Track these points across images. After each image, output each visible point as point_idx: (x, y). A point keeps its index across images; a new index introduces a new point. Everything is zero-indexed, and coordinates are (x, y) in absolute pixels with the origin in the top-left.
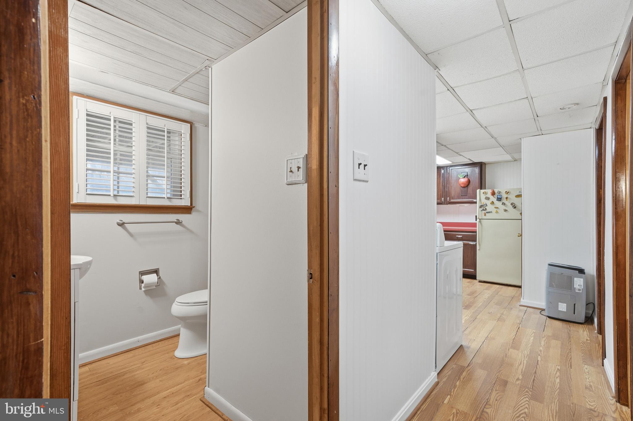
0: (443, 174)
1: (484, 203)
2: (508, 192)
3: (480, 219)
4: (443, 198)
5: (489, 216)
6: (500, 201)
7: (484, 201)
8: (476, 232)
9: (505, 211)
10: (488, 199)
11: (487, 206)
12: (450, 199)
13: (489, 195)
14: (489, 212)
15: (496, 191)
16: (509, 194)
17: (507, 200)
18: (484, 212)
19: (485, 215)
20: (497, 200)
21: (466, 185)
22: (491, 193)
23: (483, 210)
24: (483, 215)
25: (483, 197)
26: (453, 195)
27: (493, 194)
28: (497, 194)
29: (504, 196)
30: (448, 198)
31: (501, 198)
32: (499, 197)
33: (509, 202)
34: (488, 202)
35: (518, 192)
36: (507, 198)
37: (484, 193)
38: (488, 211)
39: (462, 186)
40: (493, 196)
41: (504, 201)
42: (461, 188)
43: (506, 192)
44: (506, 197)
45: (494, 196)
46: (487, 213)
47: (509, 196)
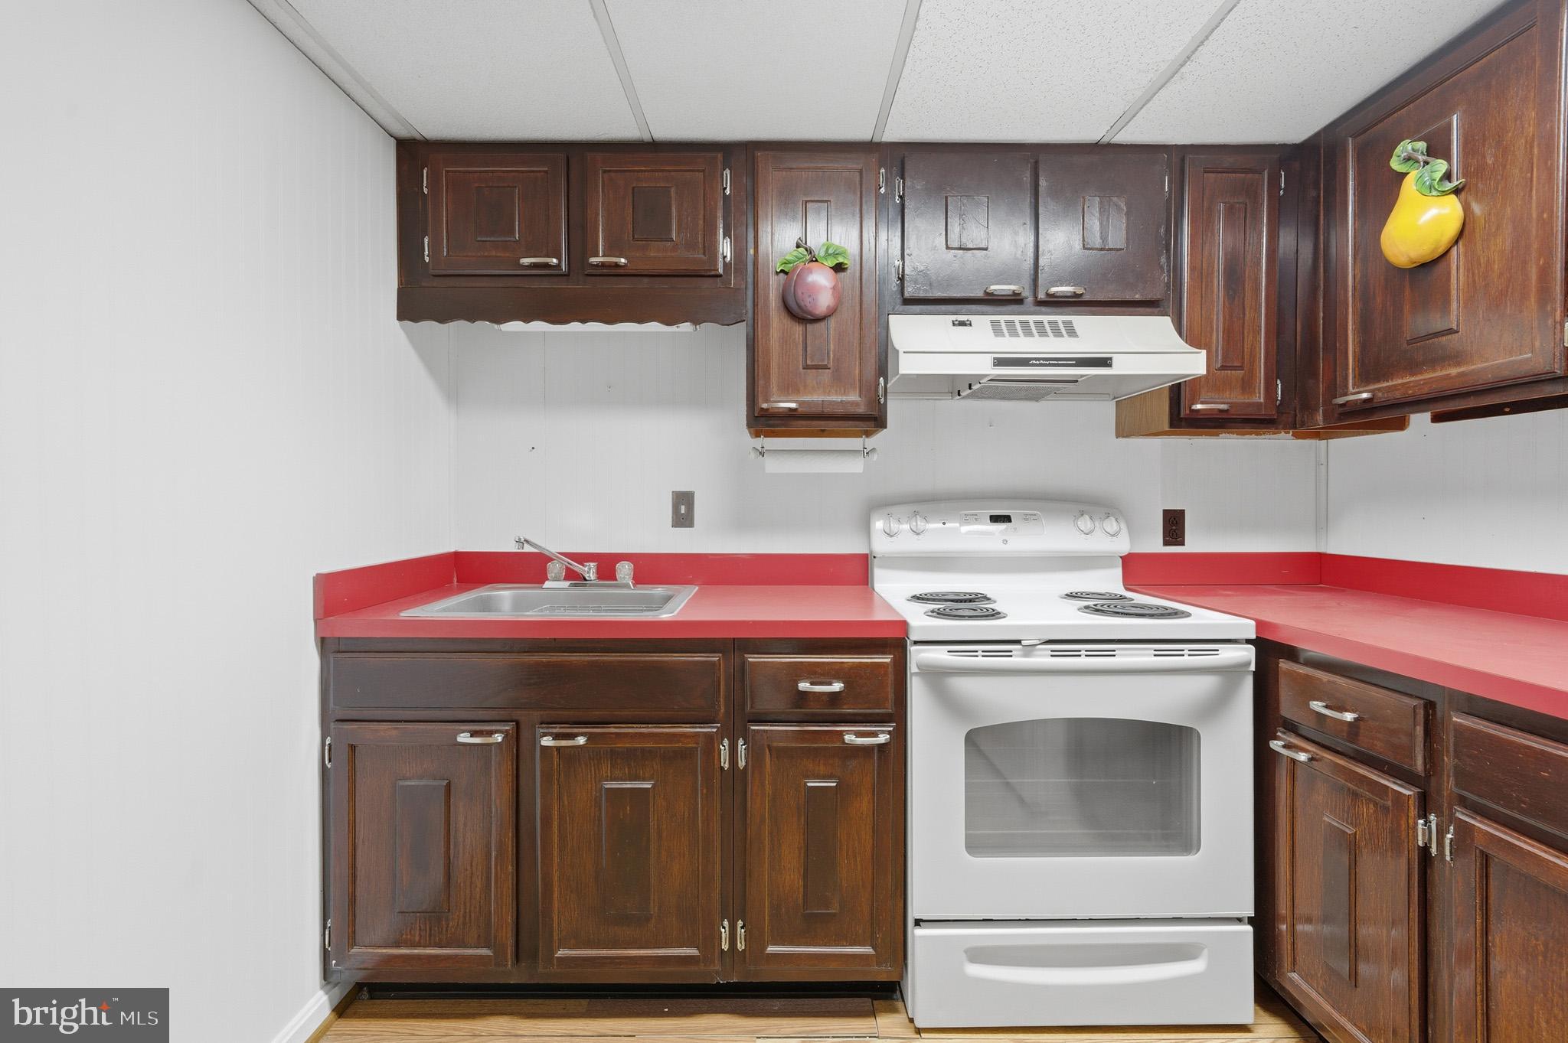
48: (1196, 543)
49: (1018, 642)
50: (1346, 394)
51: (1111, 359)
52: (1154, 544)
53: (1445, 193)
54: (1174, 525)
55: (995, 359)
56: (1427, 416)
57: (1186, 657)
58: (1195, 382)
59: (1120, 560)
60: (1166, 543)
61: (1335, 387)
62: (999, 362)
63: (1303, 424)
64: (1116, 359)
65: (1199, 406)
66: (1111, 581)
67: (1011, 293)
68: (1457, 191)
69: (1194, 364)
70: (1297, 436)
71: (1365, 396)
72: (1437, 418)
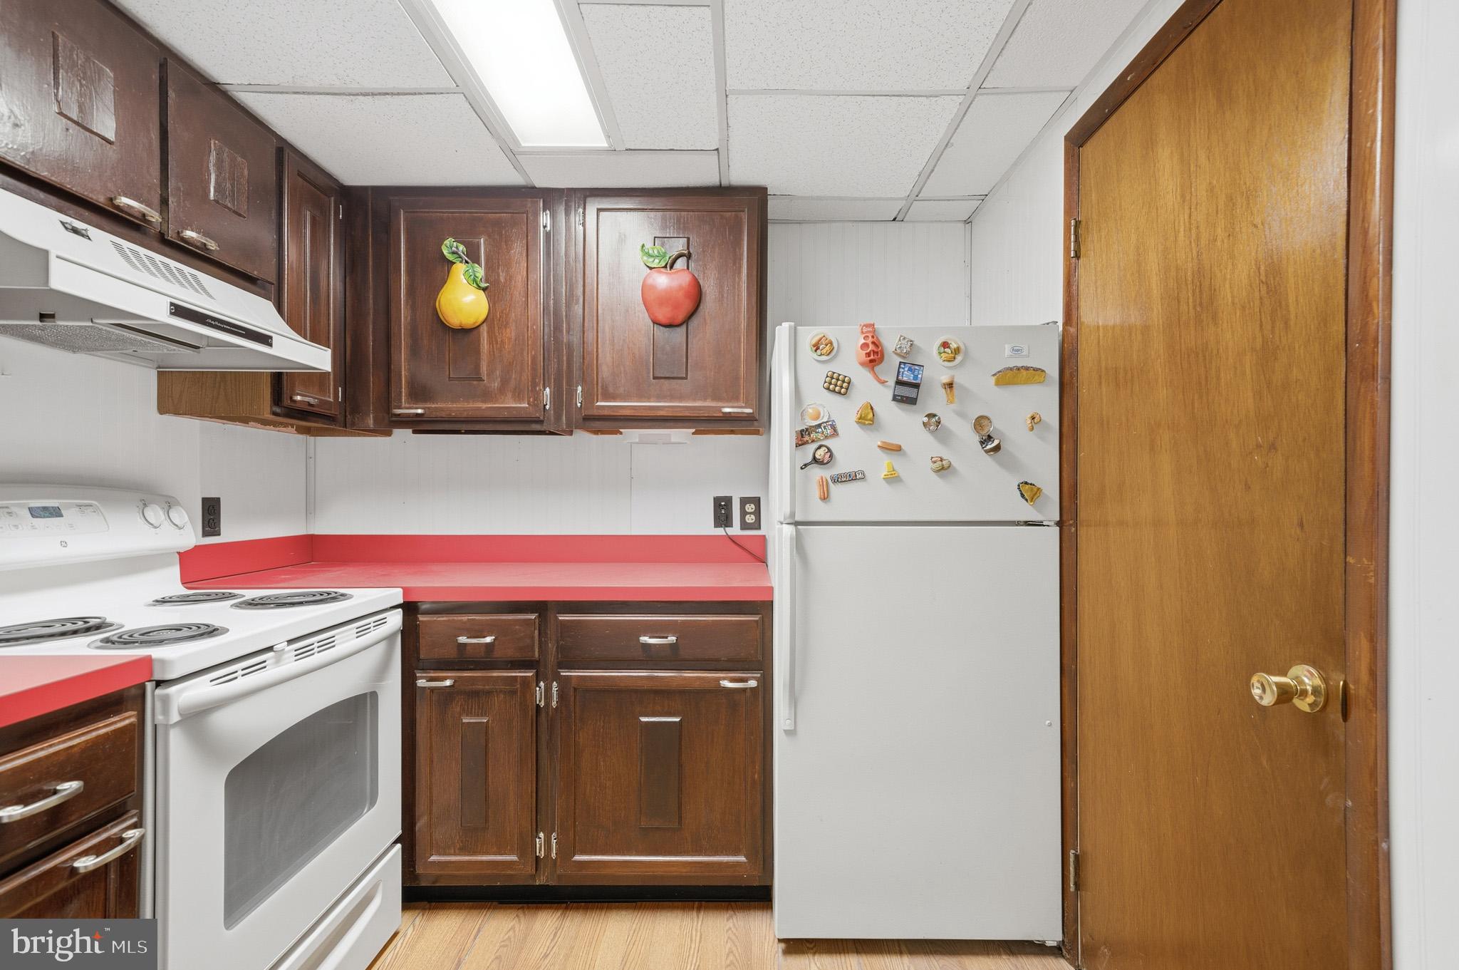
0: (547, 235)
1: (817, 418)
2: (957, 351)
3: (797, 524)
4: (548, 390)
5: (846, 501)
6: (912, 401)
7: (824, 405)
8: (763, 608)
9: (943, 469)
10: (839, 386)
11: (835, 433)
12: (589, 397)
13: (850, 363)
14: (852, 478)
15: (889, 339)
16: (959, 358)
17: (950, 401)
18: (817, 473)
19: (825, 497)
20: (895, 398)
21: (681, 317)
22: (864, 346)
23: (815, 460)
24: (816, 492)
25: (815, 372)
26: (605, 372)
27: (874, 357)
28: (892, 361)
29: (935, 371)
30: (580, 388)
31: (917, 386)
32: (907, 376)
33: (961, 415)
34: (843, 412)
35: (1007, 352)
36: (950, 385)
37: (816, 347)
38: (843, 465)
39: (663, 315)
40: (873, 369)
41: (935, 401)
42: (660, 332)
43: (945, 345)
44: (945, 379)
45: (877, 369)
46: (837, 480)
47: (961, 378)
48: (231, 532)
49: (270, 649)
50: (400, 408)
51: (271, 338)
52: (190, 536)
53: (479, 287)
54: (211, 512)
55: (172, 304)
56: (411, 430)
57: (373, 633)
58: (313, 378)
59: (177, 557)
60: (205, 534)
61: (387, 402)
62: (179, 311)
63: (353, 424)
64: (276, 339)
65: (299, 398)
66: (170, 581)
67: (140, 216)
68: (484, 289)
69: (320, 358)
70: (301, 430)
71: (420, 411)
72: (415, 432)
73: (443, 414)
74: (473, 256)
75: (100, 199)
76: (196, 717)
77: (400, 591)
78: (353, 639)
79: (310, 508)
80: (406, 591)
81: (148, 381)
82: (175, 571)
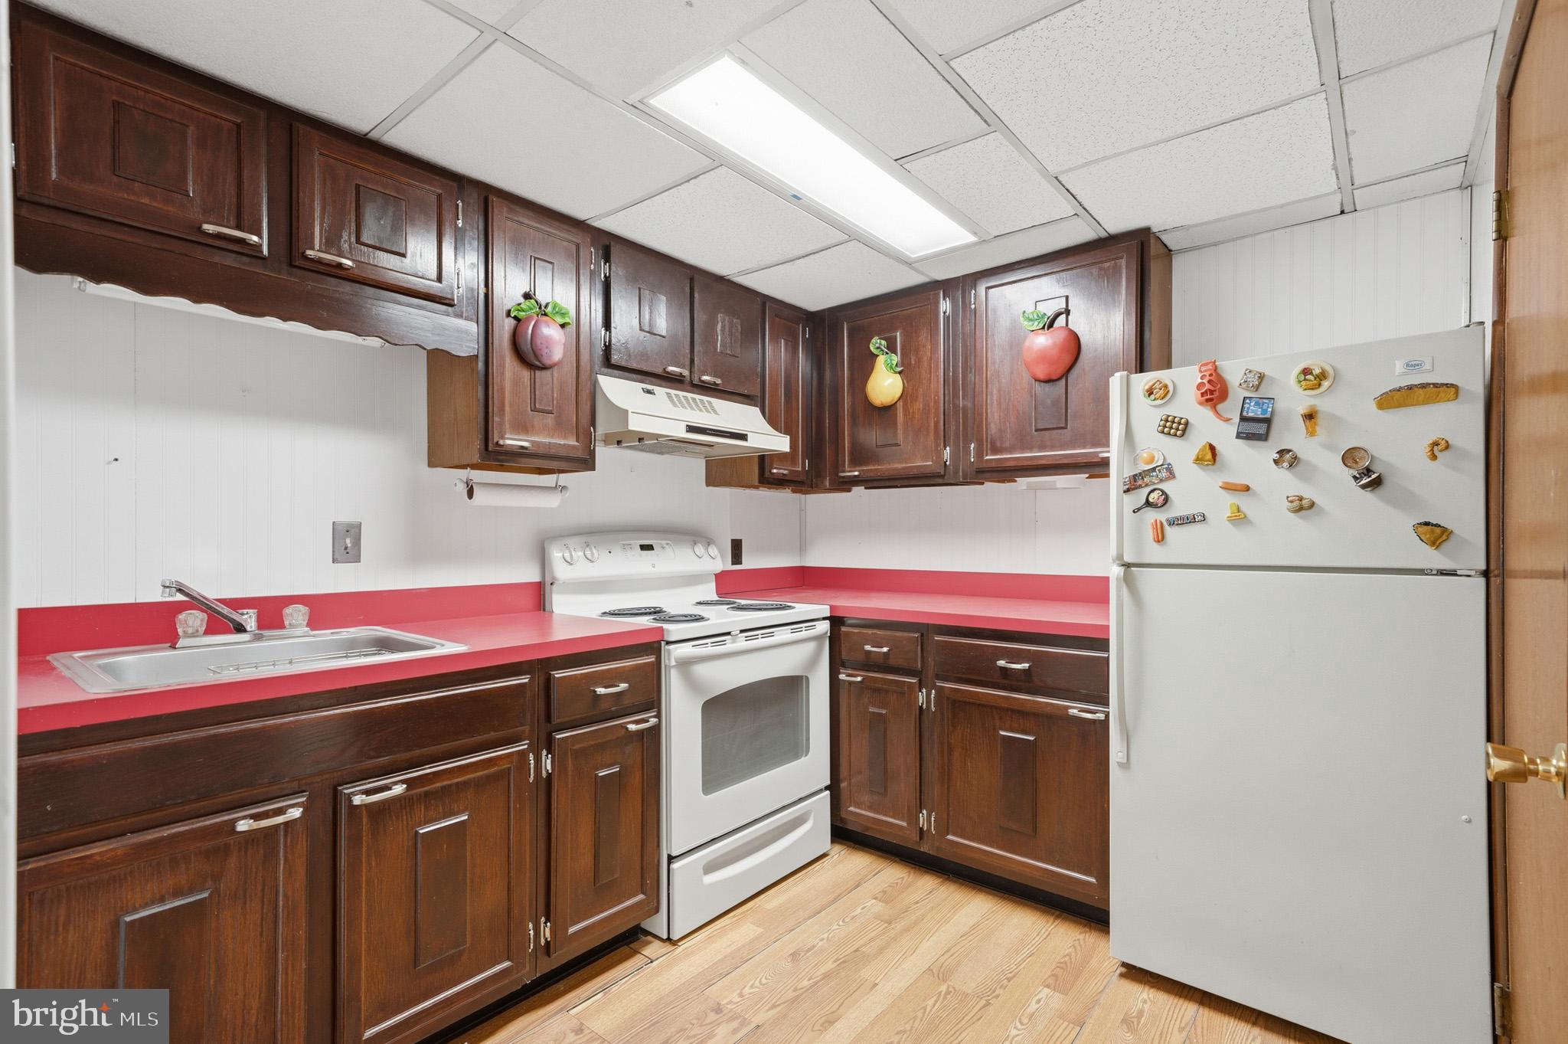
0: (947, 319)
1: (1152, 460)
2: (1323, 376)
3: (1127, 566)
4: (948, 448)
5: (1182, 543)
6: (1264, 437)
7: (1155, 446)
8: (1103, 644)
9: (1302, 507)
10: (1176, 428)
11: (1171, 475)
12: (980, 454)
13: (1187, 404)
14: (1189, 520)
15: (1234, 374)
16: (1326, 384)
17: (1311, 433)
18: (1151, 515)
19: (1160, 538)
20: (1239, 436)
21: (1060, 371)
22: (1200, 386)
23: (1148, 503)
24: (1149, 534)
25: (1148, 416)
26: (993, 429)
27: (1214, 393)
28: (1237, 394)
29: (1292, 400)
30: (973, 445)
31: (1268, 421)
32: (1253, 411)
33: (1330, 447)
34: (1181, 454)
35: (1399, 366)
36: (1310, 417)
37: (1150, 392)
38: (1178, 509)
39: (1041, 372)
40: (1214, 407)
41: (1291, 434)
42: (1039, 388)
43: (1306, 372)
44: (1302, 409)
45: (1220, 407)
46: (1172, 523)
47: (1324, 402)
48: (749, 562)
49: (728, 634)
50: (844, 472)
51: (747, 435)
53: (895, 372)
54: (737, 547)
55: (687, 426)
56: (863, 487)
57: (804, 632)
58: (780, 457)
59: (714, 577)
60: (733, 563)
61: (837, 467)
62: (691, 429)
63: (817, 486)
64: (750, 436)
65: (775, 471)
66: (709, 591)
67: (679, 374)
68: (900, 373)
69: (781, 443)
70: (794, 491)
71: (856, 473)
72: (866, 488)
73: (872, 474)
74: (891, 348)
75: (659, 371)
76: (685, 664)
77: (828, 607)
78: (787, 633)
79: (802, 548)
80: (832, 608)
81: (699, 466)
82: (713, 585)
